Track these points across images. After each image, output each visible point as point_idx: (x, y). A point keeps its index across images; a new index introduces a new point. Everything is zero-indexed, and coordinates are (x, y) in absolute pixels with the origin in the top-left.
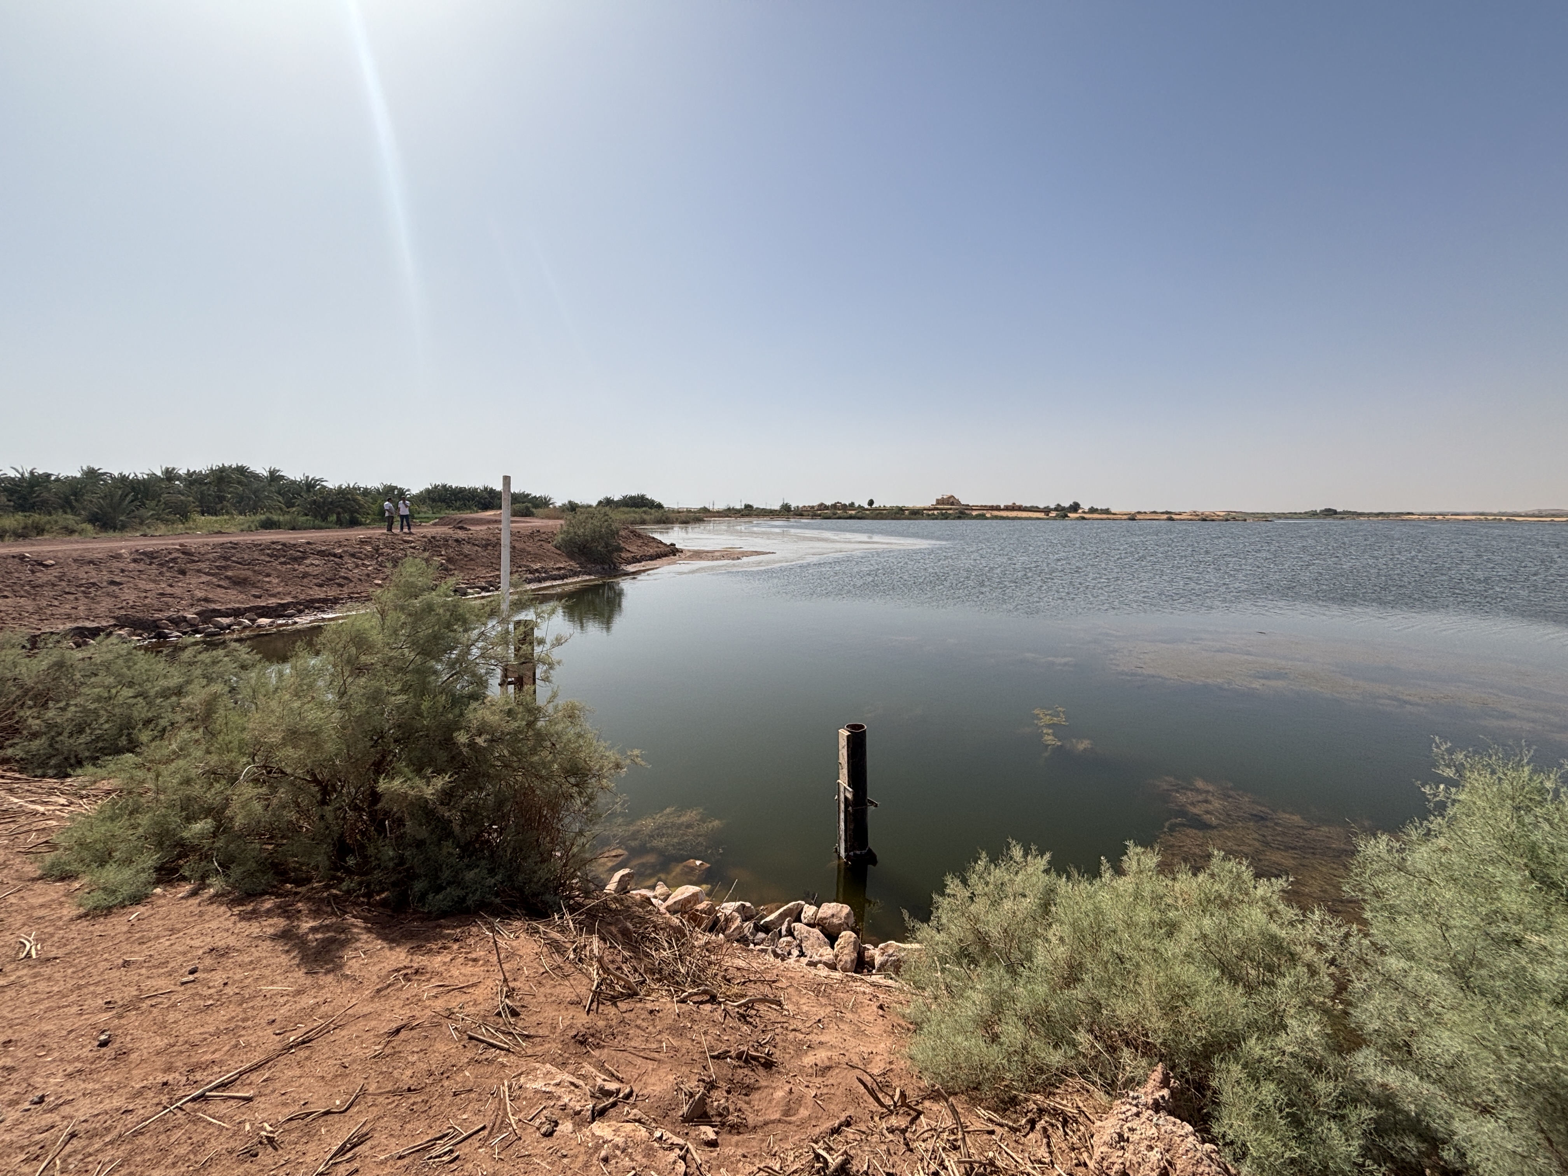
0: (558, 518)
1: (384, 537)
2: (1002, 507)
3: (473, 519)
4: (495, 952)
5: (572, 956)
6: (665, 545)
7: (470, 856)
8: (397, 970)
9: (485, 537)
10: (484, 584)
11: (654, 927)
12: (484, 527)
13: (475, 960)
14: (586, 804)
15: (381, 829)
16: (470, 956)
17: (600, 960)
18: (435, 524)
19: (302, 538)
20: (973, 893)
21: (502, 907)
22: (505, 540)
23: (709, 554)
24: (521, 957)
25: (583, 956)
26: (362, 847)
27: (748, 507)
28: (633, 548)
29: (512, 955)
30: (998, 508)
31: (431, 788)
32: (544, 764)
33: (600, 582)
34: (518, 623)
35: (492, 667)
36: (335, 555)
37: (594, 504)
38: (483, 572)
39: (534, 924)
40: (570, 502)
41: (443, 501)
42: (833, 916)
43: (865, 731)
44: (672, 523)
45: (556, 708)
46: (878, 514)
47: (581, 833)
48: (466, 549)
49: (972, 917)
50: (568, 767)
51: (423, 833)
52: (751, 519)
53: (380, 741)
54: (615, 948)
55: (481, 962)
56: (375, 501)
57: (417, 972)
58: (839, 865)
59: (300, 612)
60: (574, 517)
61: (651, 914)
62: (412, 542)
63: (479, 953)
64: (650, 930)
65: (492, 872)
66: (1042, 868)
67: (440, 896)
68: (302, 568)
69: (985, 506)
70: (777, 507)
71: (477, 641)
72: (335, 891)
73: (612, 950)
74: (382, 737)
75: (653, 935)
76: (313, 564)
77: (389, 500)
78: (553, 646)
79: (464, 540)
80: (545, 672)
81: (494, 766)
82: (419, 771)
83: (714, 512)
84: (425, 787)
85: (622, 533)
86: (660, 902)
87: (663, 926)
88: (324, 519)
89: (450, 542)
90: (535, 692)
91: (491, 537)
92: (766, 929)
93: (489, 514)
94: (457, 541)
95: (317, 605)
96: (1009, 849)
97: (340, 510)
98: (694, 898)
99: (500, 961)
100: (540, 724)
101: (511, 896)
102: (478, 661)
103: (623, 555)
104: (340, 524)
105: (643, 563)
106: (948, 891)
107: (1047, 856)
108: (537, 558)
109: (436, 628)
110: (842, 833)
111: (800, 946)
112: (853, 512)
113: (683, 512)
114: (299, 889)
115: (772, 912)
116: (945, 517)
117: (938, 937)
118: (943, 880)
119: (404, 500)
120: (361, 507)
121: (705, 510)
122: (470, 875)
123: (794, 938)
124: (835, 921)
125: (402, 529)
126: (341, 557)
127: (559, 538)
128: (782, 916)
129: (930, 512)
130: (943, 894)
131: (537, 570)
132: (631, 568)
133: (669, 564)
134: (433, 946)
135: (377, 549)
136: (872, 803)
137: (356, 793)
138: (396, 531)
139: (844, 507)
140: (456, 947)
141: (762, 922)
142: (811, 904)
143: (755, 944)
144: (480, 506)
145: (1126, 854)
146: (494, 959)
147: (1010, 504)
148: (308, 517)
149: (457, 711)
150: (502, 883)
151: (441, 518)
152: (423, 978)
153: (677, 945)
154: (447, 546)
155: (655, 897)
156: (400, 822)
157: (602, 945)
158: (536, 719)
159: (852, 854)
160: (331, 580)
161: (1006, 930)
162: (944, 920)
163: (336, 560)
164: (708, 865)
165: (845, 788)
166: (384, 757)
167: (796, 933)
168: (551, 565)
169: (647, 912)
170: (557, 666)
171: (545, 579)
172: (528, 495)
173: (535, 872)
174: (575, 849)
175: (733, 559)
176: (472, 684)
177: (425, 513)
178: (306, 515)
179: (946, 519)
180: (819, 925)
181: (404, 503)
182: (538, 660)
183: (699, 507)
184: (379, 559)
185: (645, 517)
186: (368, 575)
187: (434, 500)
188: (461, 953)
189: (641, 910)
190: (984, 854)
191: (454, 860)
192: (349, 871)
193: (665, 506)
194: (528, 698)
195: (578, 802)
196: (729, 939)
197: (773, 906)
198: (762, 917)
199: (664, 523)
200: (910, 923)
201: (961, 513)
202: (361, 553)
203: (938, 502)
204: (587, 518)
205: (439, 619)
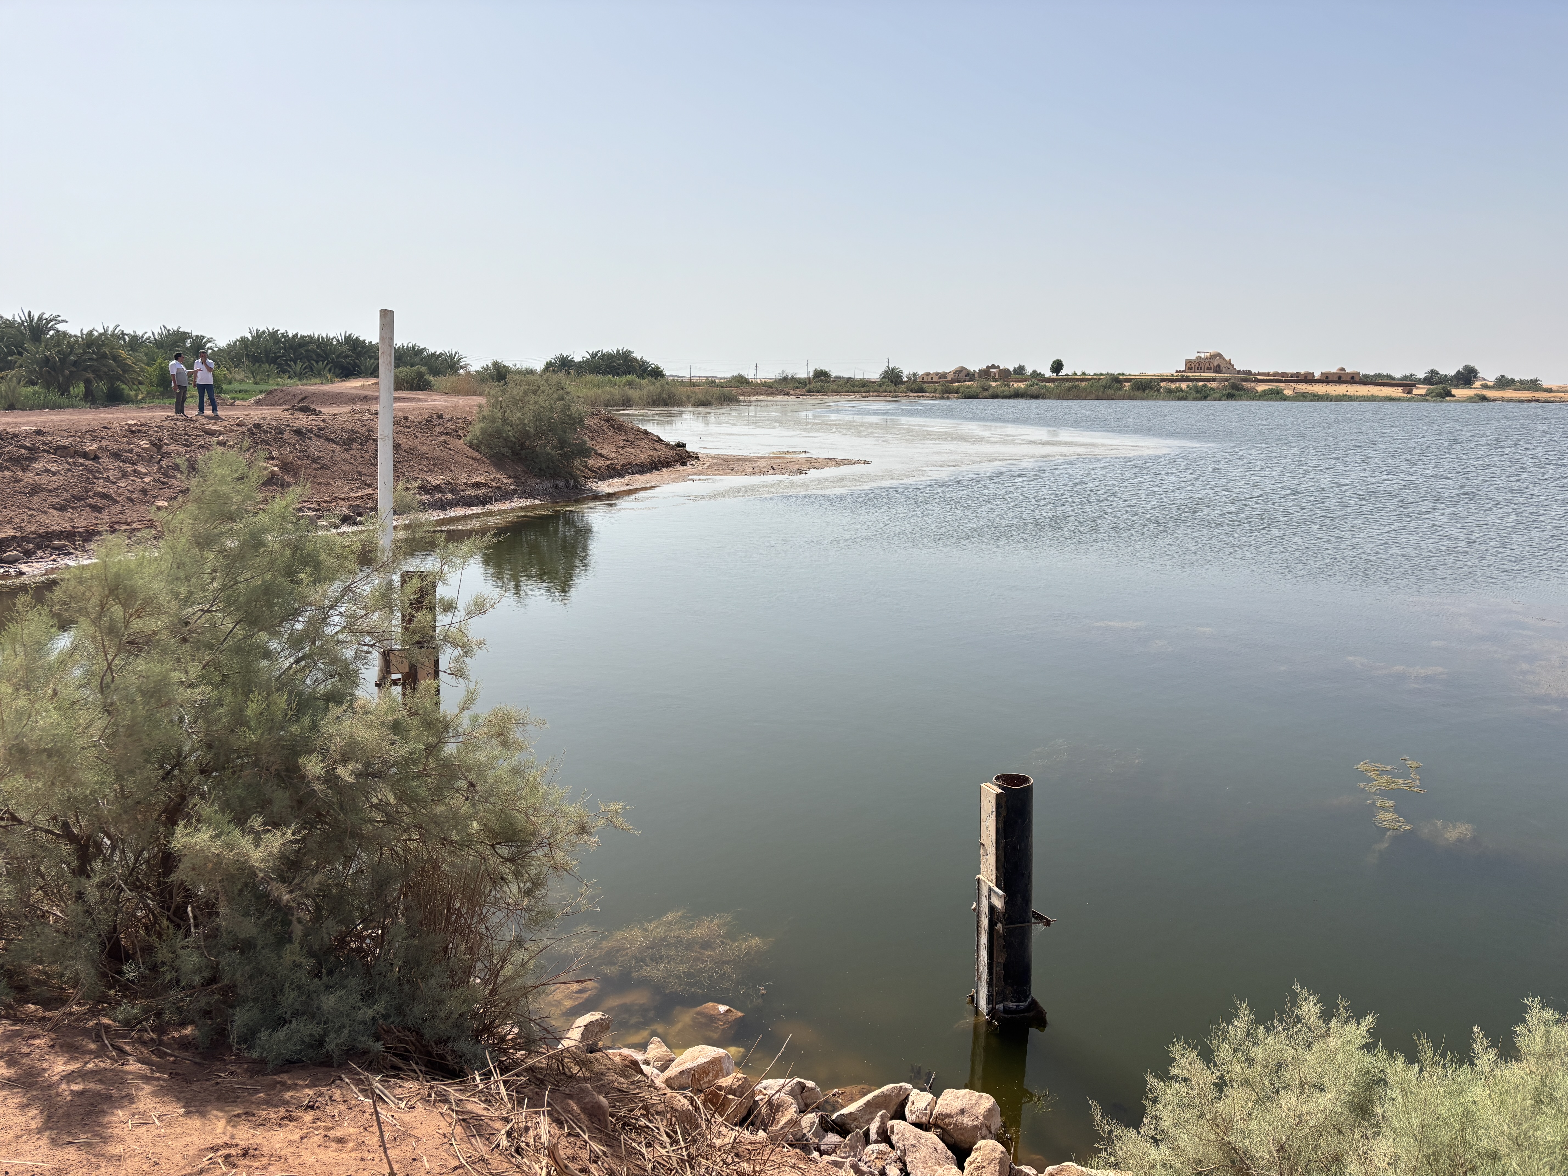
0: (474, 394)
1: (171, 424)
2: (1317, 375)
3: (324, 394)
4: (375, 1128)
5: (504, 1143)
6: (667, 445)
7: (330, 973)
8: (215, 1149)
9: (348, 426)
10: (346, 511)
11: (645, 1108)
12: (345, 409)
13: (340, 1141)
14: (528, 893)
15: (178, 917)
16: (332, 1134)
17: (552, 1153)
18: (258, 403)
19: (28, 424)
20: (1221, 1078)
21: (384, 1058)
22: (385, 429)
23: (746, 464)
24: (418, 1140)
25: (523, 1145)
26: (148, 950)
27: (821, 375)
28: (608, 450)
29: (403, 1135)
30: (1308, 379)
31: (261, 848)
32: (456, 819)
33: (550, 511)
34: (406, 578)
35: (365, 648)
36: (85, 455)
37: (539, 367)
38: (342, 489)
39: (440, 1086)
40: (495, 364)
41: (273, 361)
42: (963, 1111)
43: (1030, 788)
44: (680, 405)
45: (475, 720)
46: (1069, 389)
47: (519, 942)
48: (315, 446)
49: (1219, 1121)
50: (497, 828)
51: (248, 928)
52: (826, 399)
53: (176, 772)
54: (578, 1136)
55: (351, 1145)
56: (151, 360)
57: (245, 1154)
58: (976, 1027)
59: (28, 554)
60: (504, 392)
61: (639, 1088)
62: (221, 434)
63: (347, 1130)
64: (637, 1112)
65: (368, 997)
66: (1360, 1041)
67: (281, 1034)
68: (28, 477)
69: (1283, 374)
70: (874, 374)
71: (338, 601)
72: (106, 1021)
73: (572, 1139)
74: (178, 764)
75: (643, 1122)
76: (47, 470)
77: (177, 357)
78: (470, 614)
79: (310, 431)
80: (458, 660)
81: (371, 821)
82: (240, 821)
83: (757, 385)
84: (252, 847)
85: (591, 422)
86: (656, 1071)
87: (661, 1107)
88: (64, 390)
89: (286, 435)
90: (438, 691)
91: (357, 427)
92: (842, 1128)
93: (353, 385)
94: (298, 432)
95: (56, 542)
96: (1294, 1003)
97: (91, 375)
98: (715, 1067)
99: (383, 1145)
100: (450, 749)
101: (401, 1041)
102: (340, 636)
103: (591, 462)
104: (91, 399)
105: (627, 478)
106: (1175, 1071)
107: (1369, 1021)
108: (437, 464)
109: (269, 576)
110: (984, 970)
111: (901, 1160)
112: (1022, 385)
113: (699, 384)
114: (49, 1014)
115: (852, 1100)
116: (1203, 395)
117: (1155, 1154)
118: (1168, 1052)
119: (204, 356)
120: (126, 369)
121: (741, 381)
122: (329, 1002)
123: (892, 1146)
124: (967, 1121)
125: (201, 409)
126: (96, 458)
127: (476, 429)
128: (871, 1108)
129: (1174, 386)
130: (1166, 1076)
131: (437, 488)
132: (605, 487)
133: (674, 481)
134: (272, 1116)
135: (158, 445)
136: (1040, 918)
137: (136, 860)
138: (191, 412)
139: (1005, 375)
140: (308, 1117)
141: (834, 1116)
142: (922, 1090)
143: (822, 1153)
144: (338, 371)
145: (1524, 1021)
146: (373, 1140)
147: (1334, 370)
148: (36, 388)
149: (306, 720)
150: (385, 1017)
151: (270, 393)
152: (256, 1164)
153: (685, 1140)
154: (280, 441)
155: (647, 1063)
156: (209, 909)
157: (555, 1130)
158: (441, 742)
159: (1000, 1007)
160: (79, 499)
161: (1282, 1147)
162: (1167, 1123)
163: (87, 463)
164: (740, 1014)
165: (990, 890)
166: (183, 798)
167: (894, 1138)
168: (463, 478)
169: (633, 1083)
170: (476, 651)
171: (452, 504)
172: (422, 351)
173: (441, 1002)
174: (507, 971)
175: (791, 473)
176: (332, 676)
177: (241, 381)
178: (33, 383)
179: (1205, 398)
180: (936, 1126)
181: (204, 362)
182: (446, 639)
183: (729, 375)
184: (164, 463)
185: (631, 392)
186: (144, 492)
187: (255, 359)
188: (317, 1129)
189: (622, 1080)
190: (1244, 1009)
191: (302, 976)
192: (126, 989)
193: (667, 372)
194: (428, 703)
195: (513, 889)
196: (773, 1139)
197: (855, 1089)
198: (835, 1110)
199: (666, 404)
200: (1103, 1125)
201: (1236, 387)
202: (131, 451)
203: (1190, 365)
204: (526, 393)
205: (272, 562)
